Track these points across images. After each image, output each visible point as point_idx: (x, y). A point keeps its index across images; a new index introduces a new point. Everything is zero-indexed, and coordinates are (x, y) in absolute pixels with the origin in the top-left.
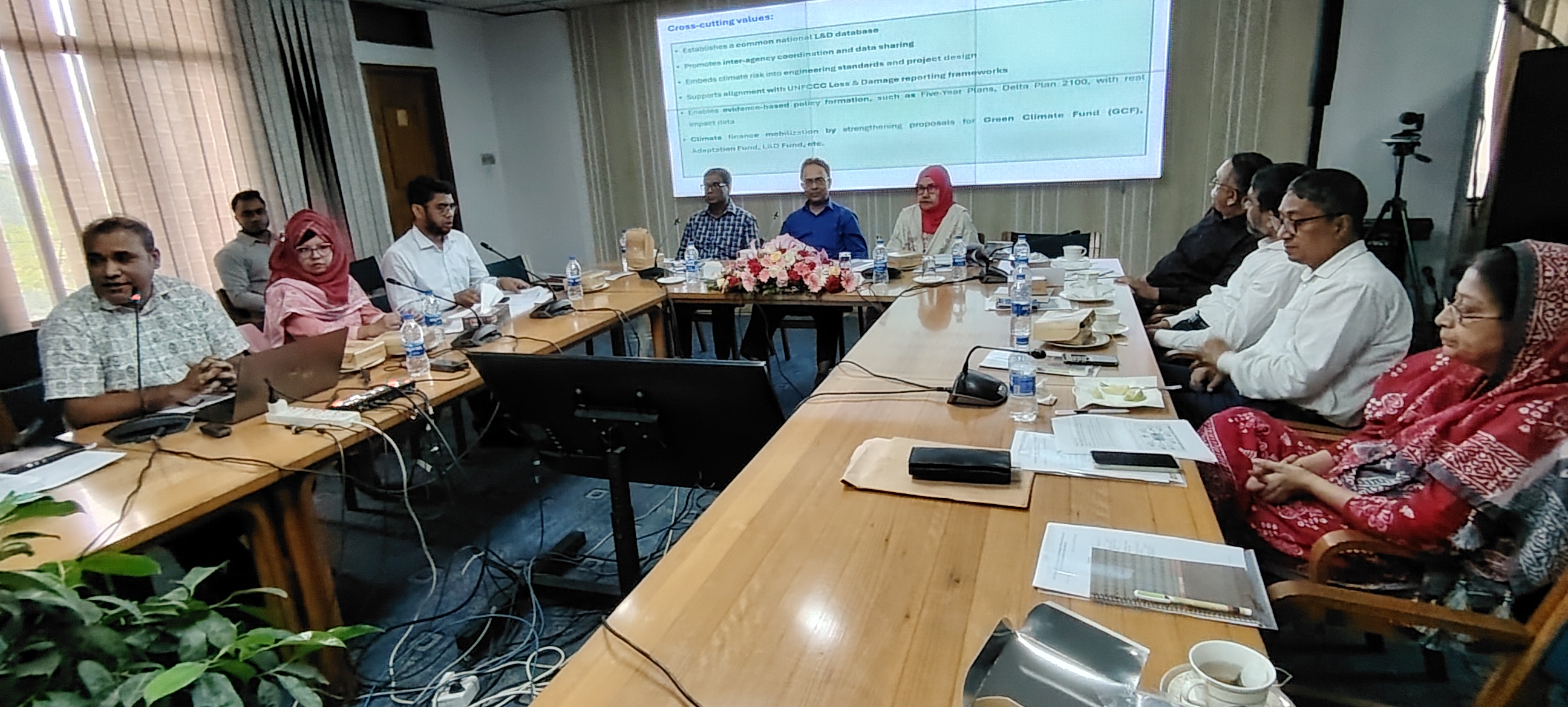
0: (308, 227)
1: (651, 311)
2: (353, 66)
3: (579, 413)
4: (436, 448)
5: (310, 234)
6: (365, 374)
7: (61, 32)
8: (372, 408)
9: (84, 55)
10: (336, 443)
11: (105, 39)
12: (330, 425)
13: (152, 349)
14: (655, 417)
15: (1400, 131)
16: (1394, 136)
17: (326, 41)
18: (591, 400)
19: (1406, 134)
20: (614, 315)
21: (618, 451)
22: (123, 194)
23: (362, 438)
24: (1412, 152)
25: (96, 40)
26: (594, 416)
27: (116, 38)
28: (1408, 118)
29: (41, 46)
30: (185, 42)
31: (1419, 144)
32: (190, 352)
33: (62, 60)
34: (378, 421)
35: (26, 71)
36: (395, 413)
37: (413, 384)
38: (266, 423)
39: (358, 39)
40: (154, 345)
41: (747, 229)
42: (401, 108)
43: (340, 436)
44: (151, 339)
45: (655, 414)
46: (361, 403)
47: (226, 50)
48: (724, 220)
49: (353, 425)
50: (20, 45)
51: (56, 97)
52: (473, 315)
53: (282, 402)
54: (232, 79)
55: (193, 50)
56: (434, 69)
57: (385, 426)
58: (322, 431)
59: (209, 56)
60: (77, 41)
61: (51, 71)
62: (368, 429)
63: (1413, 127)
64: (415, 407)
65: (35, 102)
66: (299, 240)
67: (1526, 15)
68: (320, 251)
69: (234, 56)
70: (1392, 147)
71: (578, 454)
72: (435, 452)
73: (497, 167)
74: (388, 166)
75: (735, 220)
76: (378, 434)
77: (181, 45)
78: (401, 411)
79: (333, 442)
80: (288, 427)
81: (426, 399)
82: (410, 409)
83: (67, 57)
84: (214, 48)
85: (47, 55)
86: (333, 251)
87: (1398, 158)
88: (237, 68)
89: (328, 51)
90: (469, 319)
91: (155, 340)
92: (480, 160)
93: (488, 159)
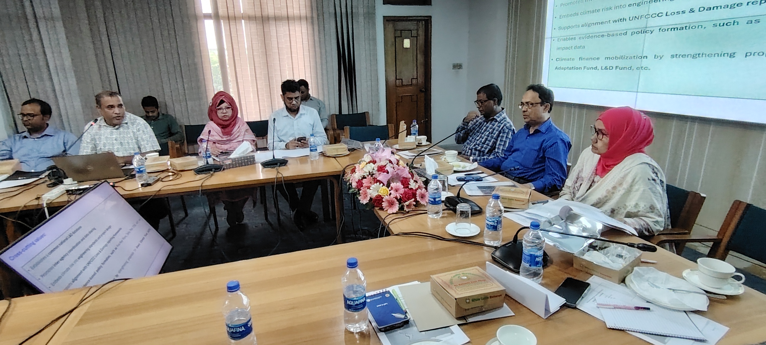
0: (221, 99)
7: (242, 12)
11: (258, 14)
25: (255, 15)
27: (263, 13)
29: (235, 18)
30: (290, 13)
33: (241, 23)
35: (229, 27)
42: (407, 38)
47: (309, 15)
50: (228, 19)
54: (310, 28)
56: (430, 17)
59: (300, 18)
61: (237, 28)
66: (217, 104)
68: (226, 109)
69: (312, 18)
83: (243, 22)
84: (303, 14)
85: (237, 21)
86: (232, 110)
88: (312, 23)
89: (362, 11)
92: (452, 67)
93: (458, 66)
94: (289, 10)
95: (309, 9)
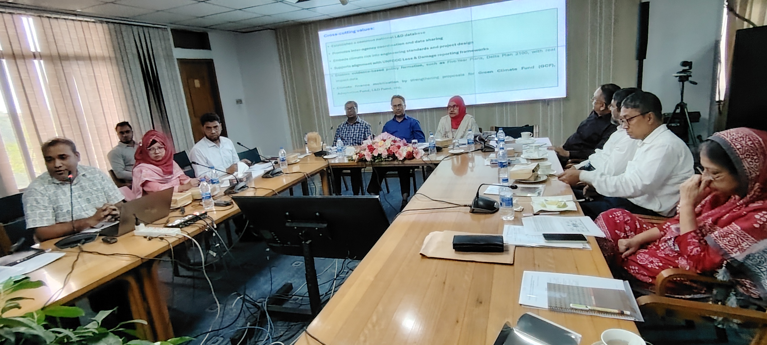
0: (153, 138)
1: (321, 172)
2: (173, 59)
3: (287, 224)
4: (218, 245)
5: (154, 142)
6: (182, 209)
7: (33, 50)
8: (186, 226)
9: (44, 60)
10: (169, 245)
11: (54, 52)
12: (166, 235)
13: (78, 201)
14: (325, 225)
15: (681, 70)
16: (678, 73)
17: (160, 49)
18: (293, 218)
19: (684, 71)
20: (303, 175)
21: (308, 243)
22: (63, 126)
23: (181, 241)
24: (687, 80)
25: (50, 53)
26: (295, 225)
27: (59, 52)
28: (685, 64)
29: (23, 57)
30: (92, 52)
31: (691, 76)
32: (97, 202)
33: (34, 62)
34: (189, 232)
35: (16, 68)
36: (197, 228)
37: (206, 213)
38: (134, 235)
39: (175, 47)
40: (79, 200)
41: (366, 130)
42: (196, 79)
43: (171, 240)
44: (77, 197)
45: (325, 223)
46: (181, 224)
47: (112, 55)
48: (355, 126)
49: (177, 235)
50: (14, 56)
51: (31, 81)
52: (234, 178)
53: (142, 225)
54: (115, 68)
55: (96, 55)
56: (212, 60)
57: (193, 235)
58: (162, 239)
59: (103, 58)
60: (41, 53)
61: (28, 68)
62: (185, 236)
63: (687, 68)
64: (207, 224)
65: (20, 83)
66: (149, 145)
67: (738, 12)
68: (159, 150)
69: (116, 58)
70: (678, 78)
71: (288, 244)
72: (218, 246)
73: (243, 105)
74: (191, 107)
75: (360, 125)
76: (189, 239)
77: (91, 54)
78: (201, 227)
79: (168, 244)
80: (145, 237)
81: (212, 221)
82: (205, 226)
83: (36, 62)
84: (106, 54)
85: (27, 61)
86: (166, 149)
87: (681, 83)
88: (118, 64)
89: (161, 53)
90: (232, 180)
91: (79, 197)
92: (235, 102)
93: (239, 102)
94: (89, 49)
95: (111, 49)
